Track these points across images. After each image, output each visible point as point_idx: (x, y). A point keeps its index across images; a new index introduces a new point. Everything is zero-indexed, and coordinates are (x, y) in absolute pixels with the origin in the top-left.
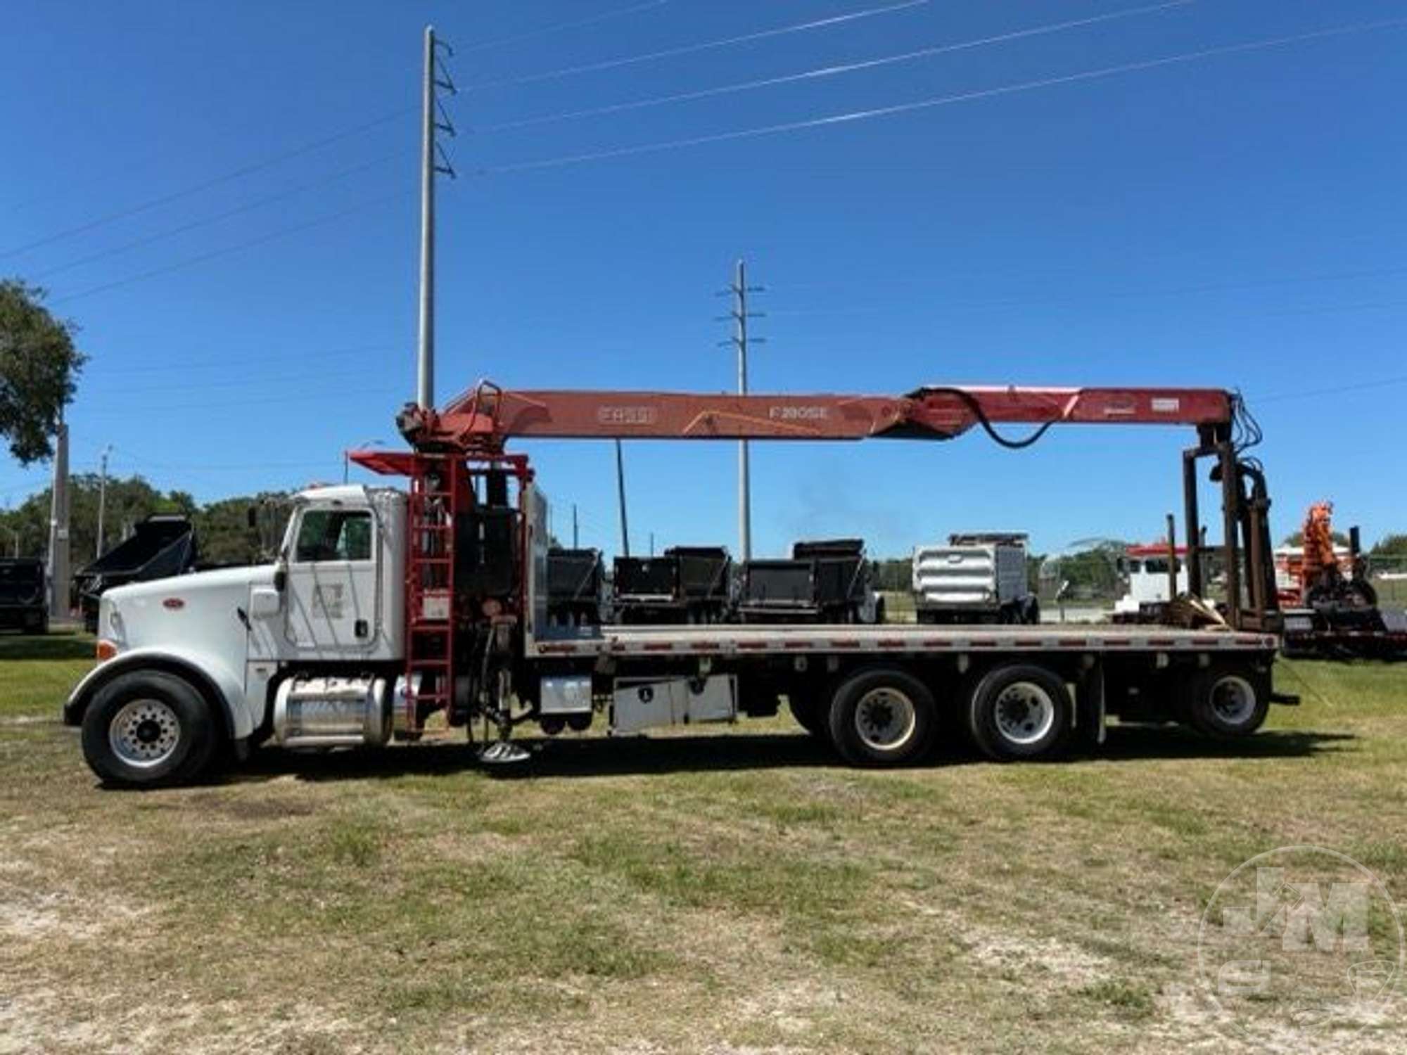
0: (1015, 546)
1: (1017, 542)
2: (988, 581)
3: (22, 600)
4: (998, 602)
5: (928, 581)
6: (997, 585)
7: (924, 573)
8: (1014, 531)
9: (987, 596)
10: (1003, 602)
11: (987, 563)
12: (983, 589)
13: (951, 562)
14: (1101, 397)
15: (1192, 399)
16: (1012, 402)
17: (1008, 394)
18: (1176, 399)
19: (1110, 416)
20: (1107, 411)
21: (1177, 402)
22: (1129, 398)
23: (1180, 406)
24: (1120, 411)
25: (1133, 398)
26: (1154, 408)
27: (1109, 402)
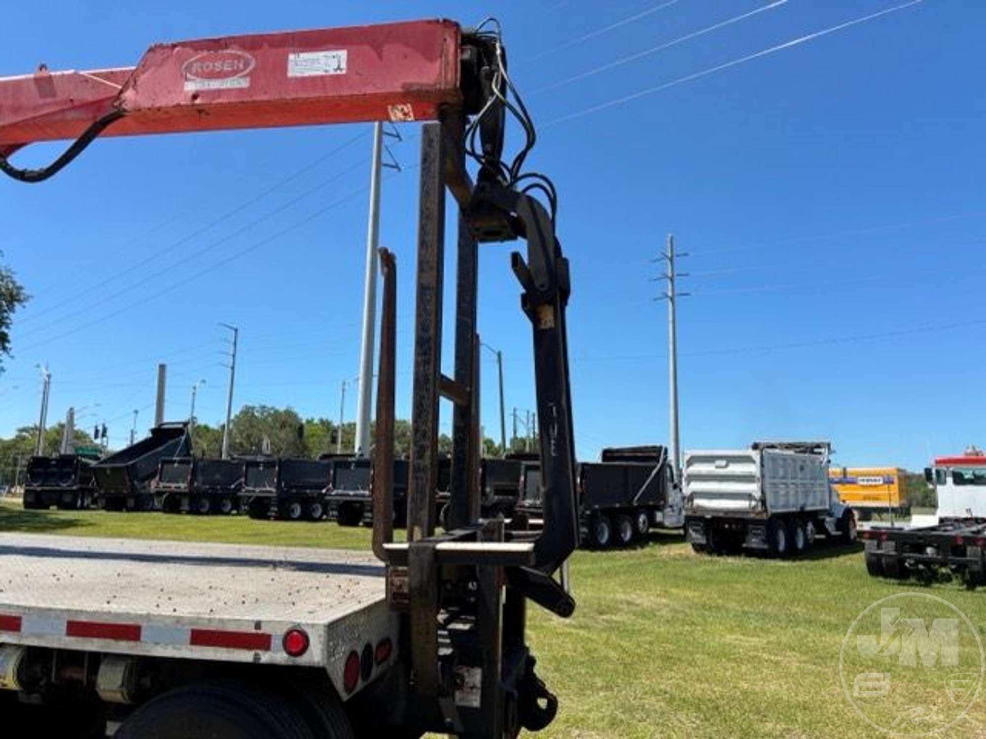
0: (816, 453)
1: (816, 450)
2: (753, 488)
3: (61, 484)
4: (766, 511)
5: (696, 486)
6: (763, 492)
7: (692, 478)
8: (816, 441)
9: (753, 503)
10: (771, 511)
11: (753, 469)
12: (749, 496)
13: (717, 467)
14: (181, 59)
15: (378, 48)
16: (42, 96)
17: (36, 80)
18: (343, 49)
19: (195, 97)
20: (191, 87)
21: (343, 54)
22: (239, 58)
23: (349, 61)
24: (215, 85)
25: (248, 55)
26: (290, 74)
27: (196, 67)
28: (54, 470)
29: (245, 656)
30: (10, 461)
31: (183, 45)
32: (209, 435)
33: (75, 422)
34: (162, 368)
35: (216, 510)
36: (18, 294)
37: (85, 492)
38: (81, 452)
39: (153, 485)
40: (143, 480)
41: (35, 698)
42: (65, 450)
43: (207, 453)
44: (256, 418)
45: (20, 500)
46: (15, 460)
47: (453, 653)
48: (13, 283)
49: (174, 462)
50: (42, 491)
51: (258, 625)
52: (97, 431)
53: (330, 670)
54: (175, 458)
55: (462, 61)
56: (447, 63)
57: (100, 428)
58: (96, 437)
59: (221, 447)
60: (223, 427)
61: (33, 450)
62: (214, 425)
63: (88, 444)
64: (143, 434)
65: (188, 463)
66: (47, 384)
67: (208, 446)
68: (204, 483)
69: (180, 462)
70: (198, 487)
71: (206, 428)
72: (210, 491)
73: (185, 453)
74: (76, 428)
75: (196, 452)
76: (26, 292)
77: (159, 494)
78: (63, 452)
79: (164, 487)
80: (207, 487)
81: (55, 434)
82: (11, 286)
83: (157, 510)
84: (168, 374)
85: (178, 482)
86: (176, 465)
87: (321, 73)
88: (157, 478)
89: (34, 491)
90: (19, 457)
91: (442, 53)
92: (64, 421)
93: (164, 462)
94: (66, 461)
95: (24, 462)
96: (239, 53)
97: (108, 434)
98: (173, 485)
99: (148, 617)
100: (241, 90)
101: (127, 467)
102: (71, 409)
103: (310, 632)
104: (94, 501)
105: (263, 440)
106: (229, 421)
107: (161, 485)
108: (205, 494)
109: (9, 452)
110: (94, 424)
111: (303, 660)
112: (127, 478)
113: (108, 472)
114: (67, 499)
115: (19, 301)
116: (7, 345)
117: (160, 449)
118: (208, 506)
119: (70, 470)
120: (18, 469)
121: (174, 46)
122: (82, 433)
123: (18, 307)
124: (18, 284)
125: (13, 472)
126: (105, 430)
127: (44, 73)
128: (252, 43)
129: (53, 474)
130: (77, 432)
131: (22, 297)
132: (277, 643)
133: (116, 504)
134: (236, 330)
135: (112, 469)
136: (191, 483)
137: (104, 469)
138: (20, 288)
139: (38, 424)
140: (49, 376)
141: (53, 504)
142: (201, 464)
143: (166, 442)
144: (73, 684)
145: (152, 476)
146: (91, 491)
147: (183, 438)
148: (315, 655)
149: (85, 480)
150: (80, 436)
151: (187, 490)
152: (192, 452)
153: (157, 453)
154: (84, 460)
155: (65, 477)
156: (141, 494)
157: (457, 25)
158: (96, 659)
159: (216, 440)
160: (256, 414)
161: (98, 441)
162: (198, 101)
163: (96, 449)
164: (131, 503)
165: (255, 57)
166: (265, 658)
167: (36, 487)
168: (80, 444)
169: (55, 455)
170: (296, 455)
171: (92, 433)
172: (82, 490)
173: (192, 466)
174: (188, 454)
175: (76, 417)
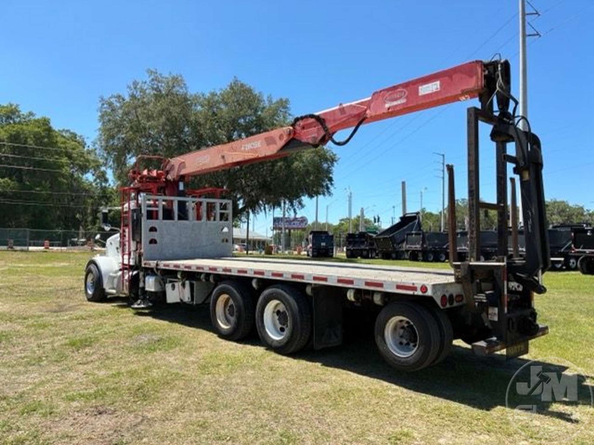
3: (361, 246)
14: (383, 96)
15: (451, 77)
16: (342, 114)
17: (340, 109)
18: (437, 80)
19: (389, 109)
20: (387, 105)
21: (438, 83)
22: (402, 91)
23: (441, 86)
24: (395, 103)
25: (405, 90)
26: (420, 94)
27: (388, 98)
28: (357, 240)
29: (411, 292)
30: (338, 235)
31: (384, 90)
32: (433, 218)
33: (365, 214)
34: (403, 183)
35: (437, 260)
36: (335, 158)
37: (372, 250)
38: (368, 230)
39: (405, 246)
40: (399, 244)
41: (359, 304)
42: (362, 229)
43: (432, 228)
44: (460, 206)
45: (345, 254)
46: (340, 235)
47: (487, 302)
48: (332, 153)
49: (412, 234)
50: (354, 249)
51: (413, 284)
52: (375, 219)
53: (435, 298)
54: (414, 232)
55: (485, 76)
56: (478, 78)
57: (377, 218)
58: (375, 222)
59: (440, 224)
60: (441, 213)
61: (347, 230)
62: (435, 212)
63: (372, 225)
64: (397, 221)
65: (419, 234)
66: (350, 197)
67: (433, 224)
68: (429, 245)
69: (416, 234)
70: (426, 247)
71: (431, 214)
72: (433, 249)
73: (418, 229)
74: (365, 218)
75: (425, 228)
76: (338, 156)
77: (407, 251)
78: (360, 231)
79: (409, 247)
80: (431, 247)
81: (356, 222)
82: (331, 155)
83: (407, 259)
84: (406, 186)
85: (415, 245)
86: (414, 236)
87: (430, 92)
88: (405, 242)
89: (350, 250)
90: (341, 233)
91: (476, 74)
92: (359, 214)
93: (408, 235)
94: (362, 235)
95: (344, 236)
96: (402, 90)
97: (381, 220)
98: (414, 246)
99: (385, 281)
100: (403, 104)
101: (390, 237)
102: (362, 208)
103: (428, 286)
104: (377, 255)
105: (465, 219)
106: (444, 210)
107: (407, 246)
108: (430, 251)
109: (337, 231)
110: (373, 216)
111: (426, 294)
112: (391, 243)
113: (382, 240)
114: (365, 253)
115: (336, 161)
116: (333, 182)
117: (405, 228)
118: (432, 257)
119: (364, 240)
120: (342, 239)
121: (381, 91)
122: (368, 220)
123: (335, 164)
124: (334, 153)
125: (340, 240)
126: (379, 219)
127: (341, 107)
128: (406, 85)
129: (357, 242)
130: (366, 220)
131: (336, 159)
132: (419, 289)
133: (387, 256)
134: (443, 155)
135: (384, 238)
136: (422, 245)
137: (380, 239)
138: (335, 155)
139: (348, 217)
140: (351, 193)
141: (359, 256)
142: (427, 235)
143: (408, 224)
144: (368, 299)
145: (402, 242)
146: (375, 250)
147: (417, 221)
148: (429, 293)
149: (371, 244)
150: (367, 222)
151: (420, 249)
152: (422, 228)
153: (404, 230)
154: (370, 234)
155: (363, 243)
156: (399, 251)
157: (481, 62)
158: (373, 292)
159: (437, 221)
160: (460, 204)
161: (376, 224)
162: (390, 110)
163: (376, 228)
164: (394, 255)
165: (408, 91)
166: (416, 293)
167: (350, 247)
168: (368, 226)
169: (357, 233)
170: (486, 227)
171: (372, 219)
172: (371, 249)
173: (421, 236)
174: (420, 230)
175: (365, 212)
